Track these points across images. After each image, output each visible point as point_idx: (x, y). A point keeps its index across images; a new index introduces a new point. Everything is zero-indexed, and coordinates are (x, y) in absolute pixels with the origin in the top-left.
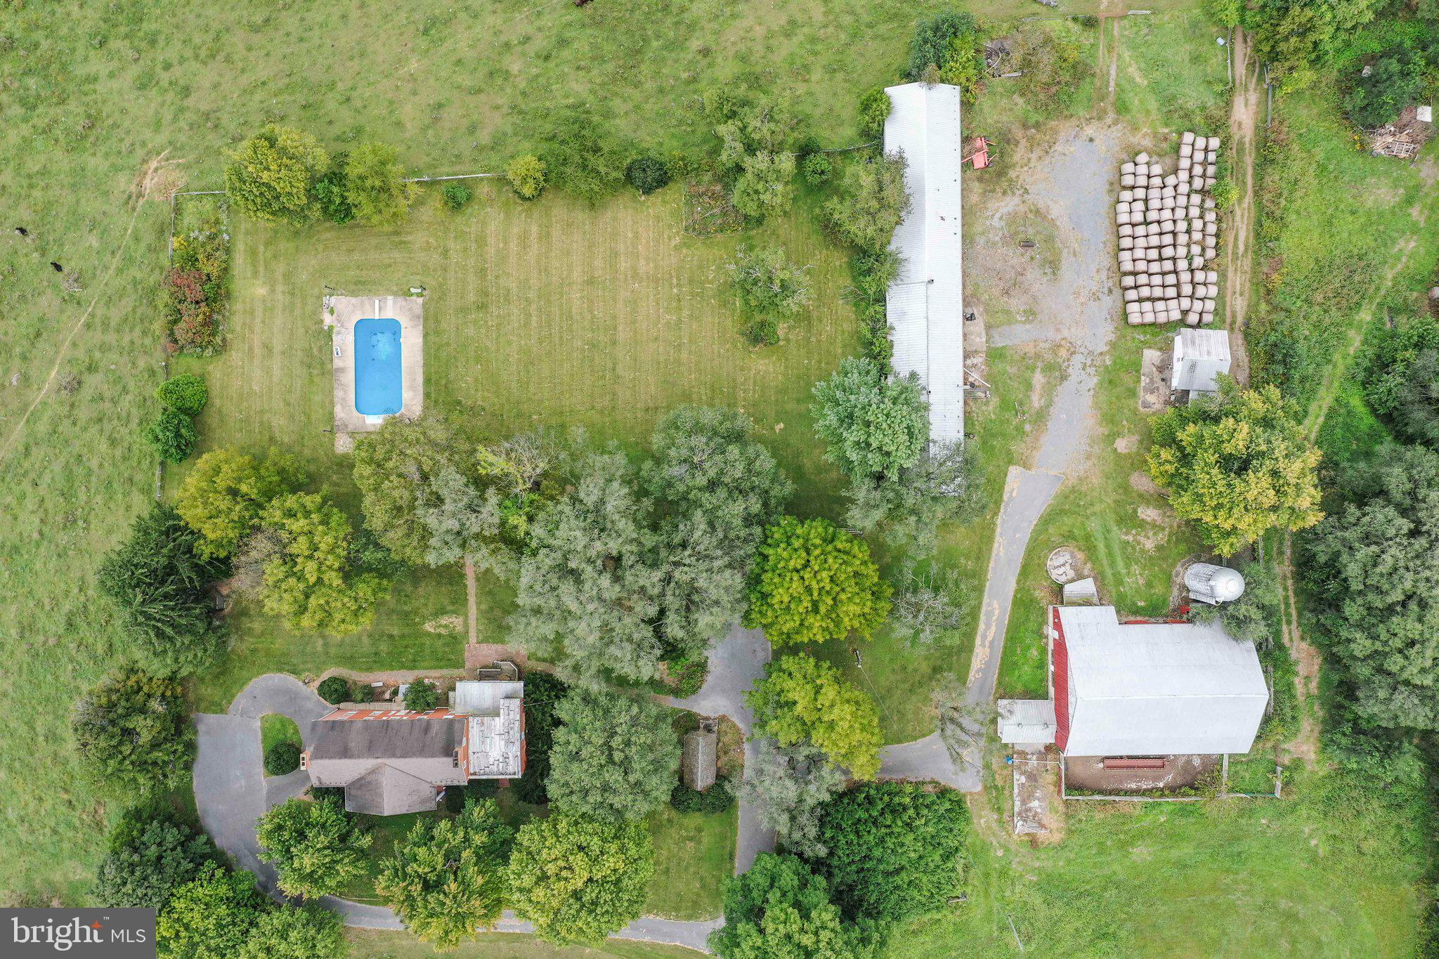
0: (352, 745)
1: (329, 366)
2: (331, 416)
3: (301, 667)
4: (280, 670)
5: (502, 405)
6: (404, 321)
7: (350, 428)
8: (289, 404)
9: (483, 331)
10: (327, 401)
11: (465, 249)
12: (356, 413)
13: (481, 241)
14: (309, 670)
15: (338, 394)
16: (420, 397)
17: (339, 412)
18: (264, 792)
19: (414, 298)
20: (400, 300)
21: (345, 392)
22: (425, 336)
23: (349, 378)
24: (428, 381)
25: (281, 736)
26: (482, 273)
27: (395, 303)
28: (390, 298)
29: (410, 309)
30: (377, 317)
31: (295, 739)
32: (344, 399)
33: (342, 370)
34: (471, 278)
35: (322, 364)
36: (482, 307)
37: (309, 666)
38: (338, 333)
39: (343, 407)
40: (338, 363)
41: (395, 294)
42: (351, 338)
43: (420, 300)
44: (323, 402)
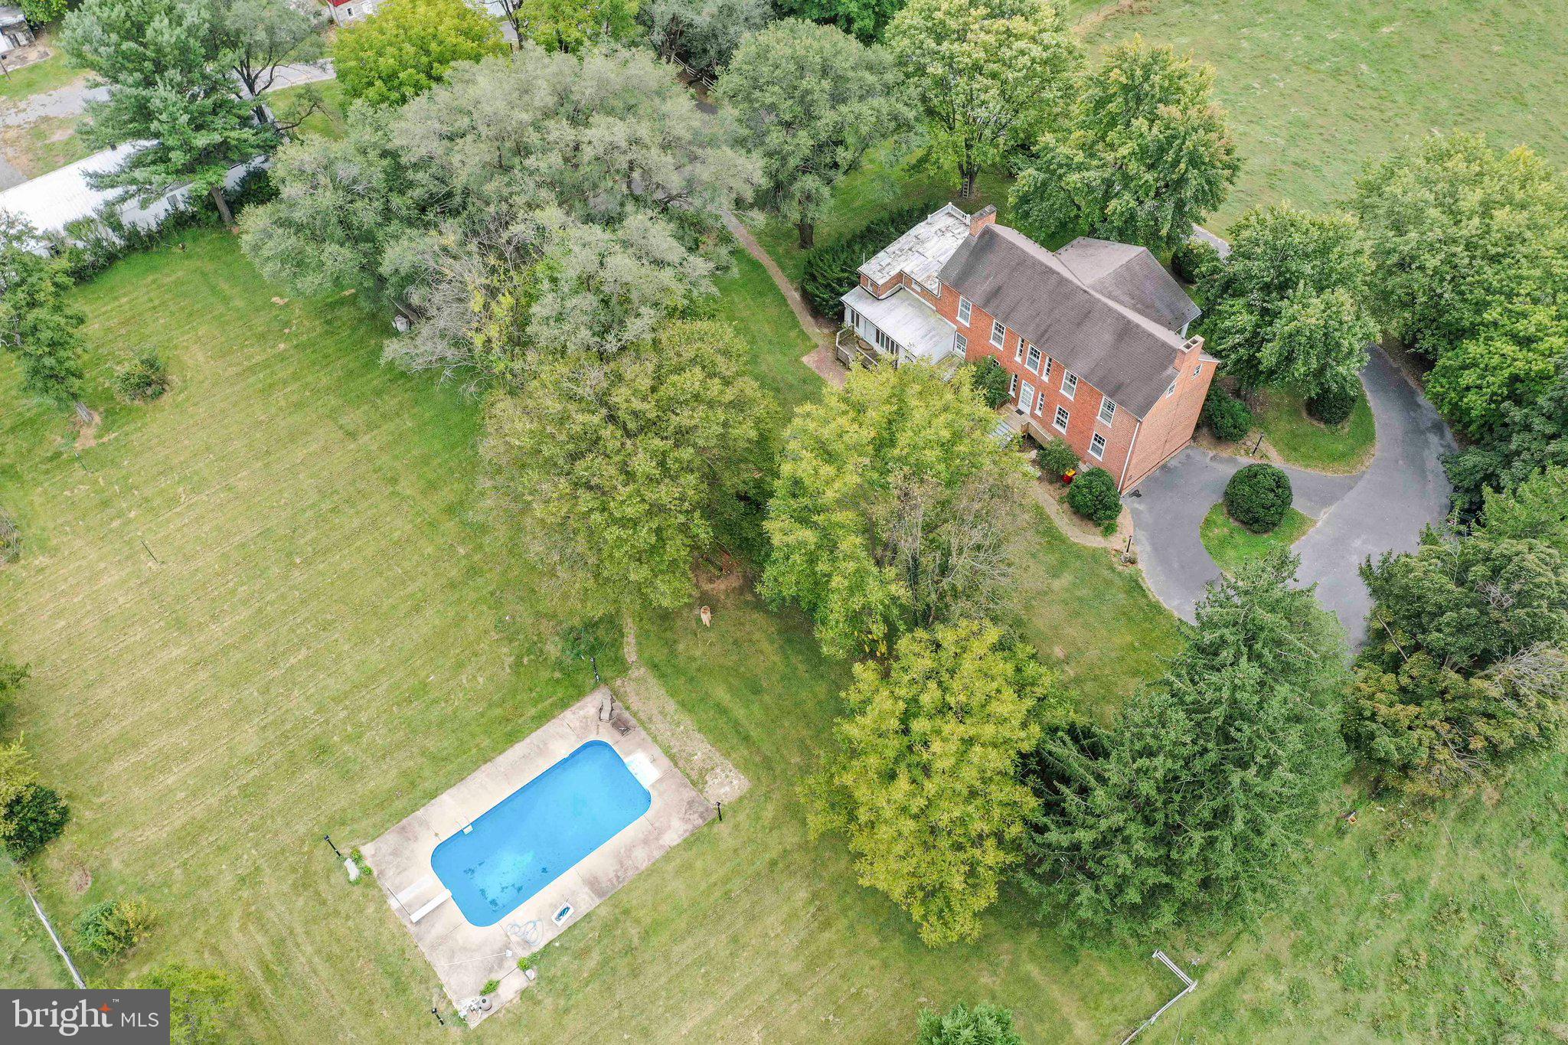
0: (1108, 337)
1: (603, 912)
2: (693, 840)
3: (1118, 582)
4: (1157, 609)
5: (474, 605)
6: (426, 846)
7: (689, 793)
8: (735, 940)
9: (363, 718)
10: (670, 867)
11: (222, 849)
12: (656, 803)
13: (189, 836)
14: (1112, 569)
15: (642, 858)
16: (551, 727)
17: (675, 833)
18: (1332, 509)
19: (368, 863)
20: (386, 884)
21: (630, 849)
22: (432, 795)
23: (598, 862)
24: (513, 737)
25: (1239, 539)
26: (253, 793)
27: (400, 888)
28: (393, 904)
29: (395, 853)
30: (448, 893)
31: (1220, 518)
32: (646, 842)
33: (593, 884)
34: (274, 800)
35: (608, 928)
36: (321, 750)
37: (1106, 573)
38: (527, 943)
39: (660, 832)
40: (586, 902)
41: (383, 900)
42: (522, 914)
43: (367, 850)
44: (678, 872)
